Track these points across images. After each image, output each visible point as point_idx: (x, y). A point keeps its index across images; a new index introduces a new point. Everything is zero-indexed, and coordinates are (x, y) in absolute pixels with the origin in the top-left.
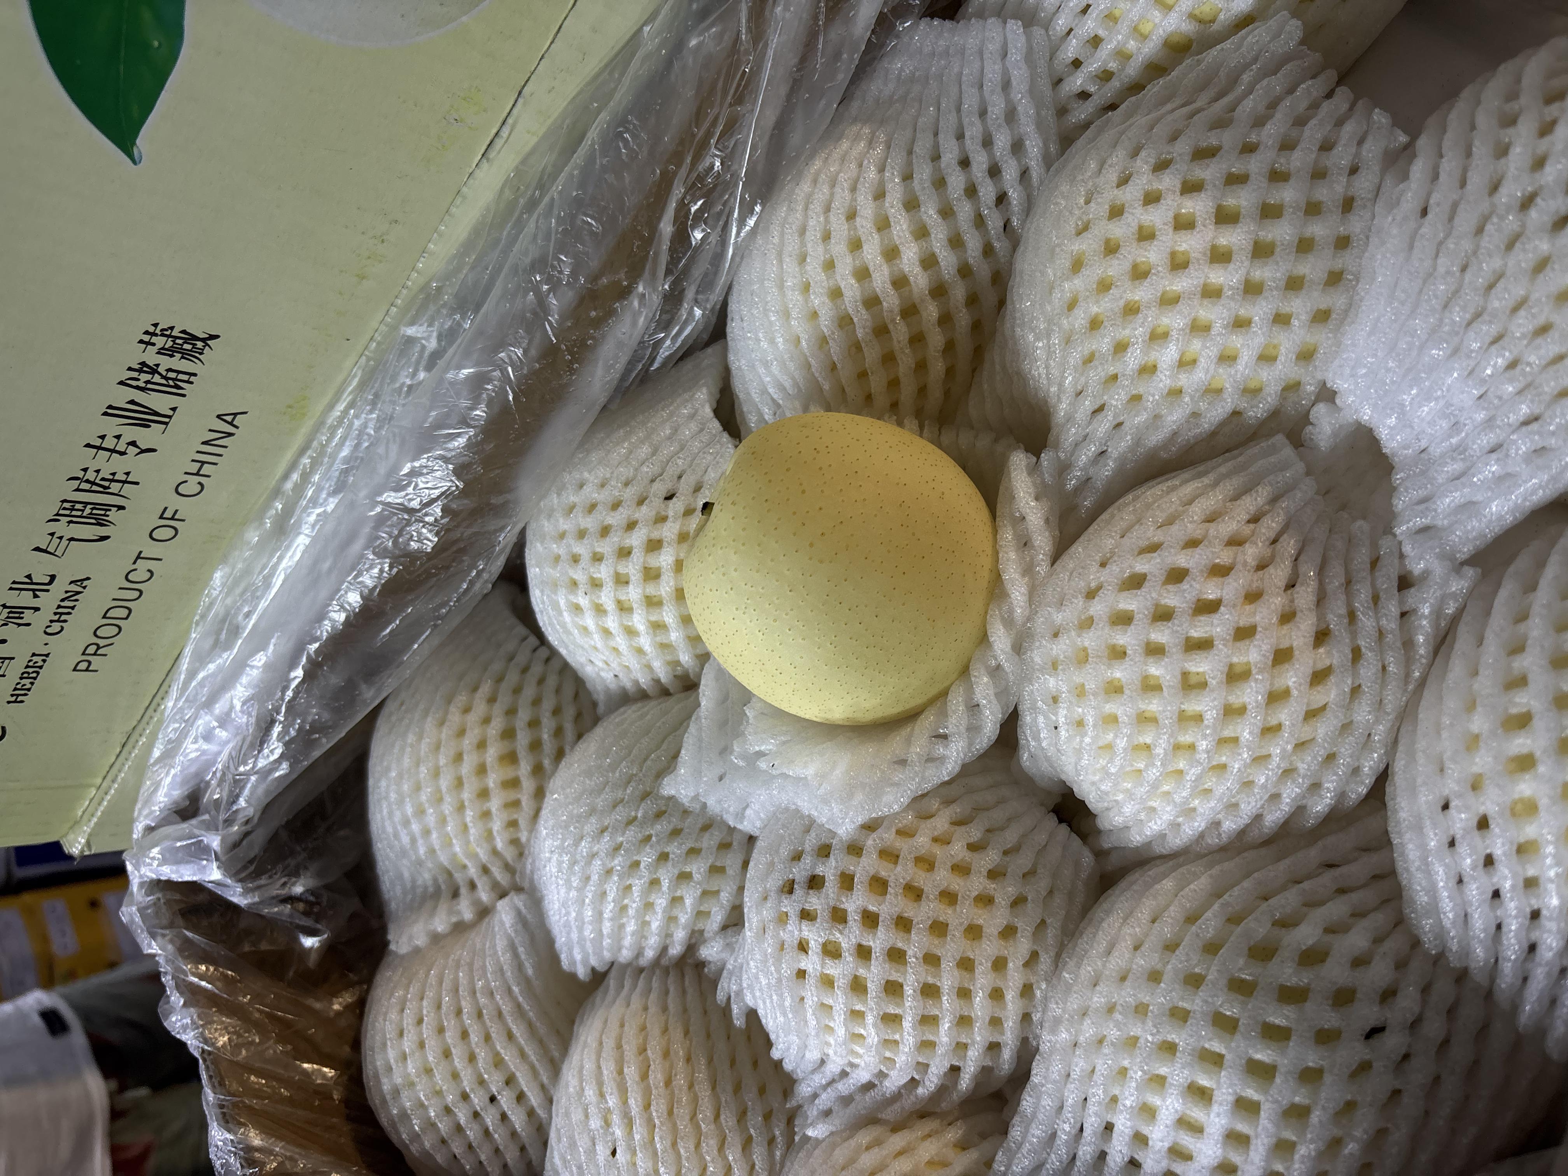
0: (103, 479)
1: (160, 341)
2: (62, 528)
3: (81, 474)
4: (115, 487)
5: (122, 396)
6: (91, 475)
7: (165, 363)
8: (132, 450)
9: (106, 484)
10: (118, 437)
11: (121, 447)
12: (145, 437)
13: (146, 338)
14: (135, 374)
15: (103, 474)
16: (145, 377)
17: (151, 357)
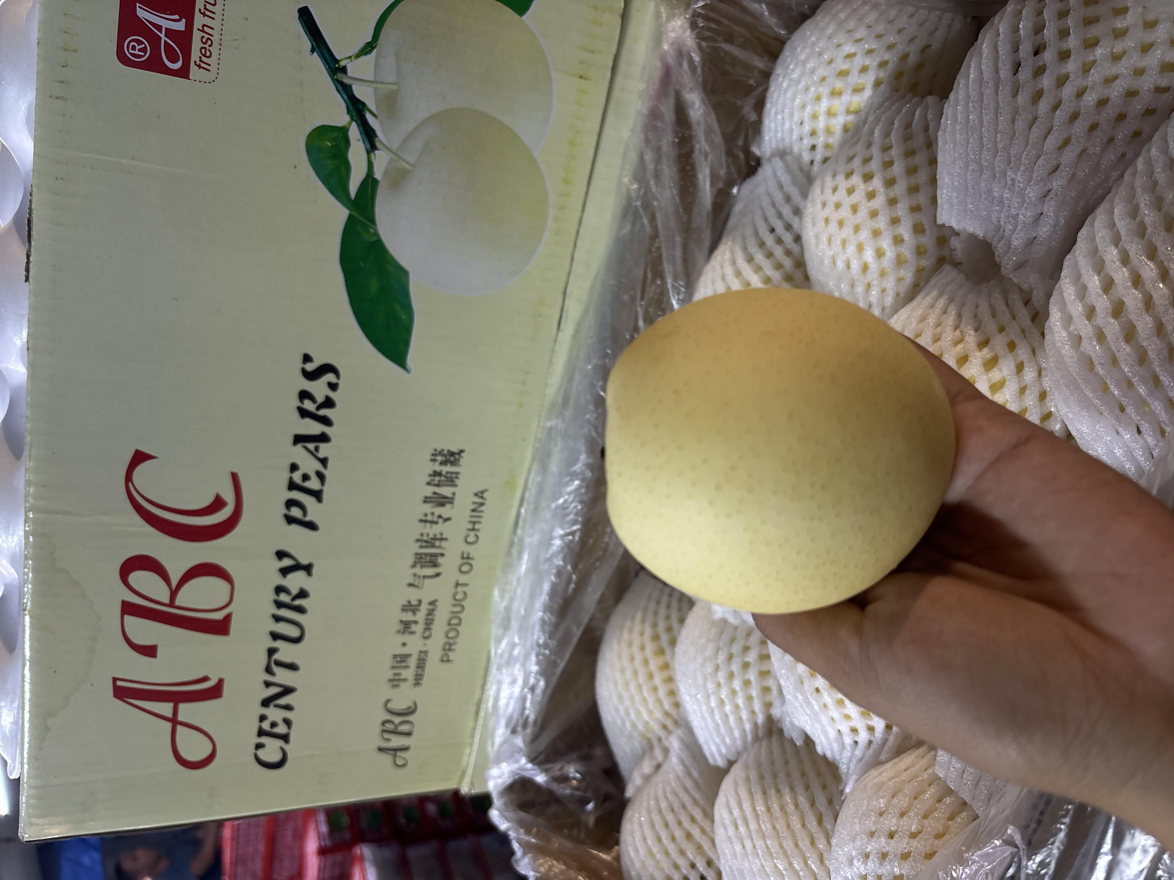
0: (432, 539)
1: (439, 458)
2: (418, 571)
3: (420, 538)
4: (437, 543)
5: (429, 491)
6: (425, 538)
7: (445, 469)
8: (440, 520)
9: (433, 541)
10: (433, 514)
11: (435, 519)
12: (445, 511)
13: (433, 458)
14: (433, 478)
15: (431, 536)
16: (437, 479)
17: (438, 468)
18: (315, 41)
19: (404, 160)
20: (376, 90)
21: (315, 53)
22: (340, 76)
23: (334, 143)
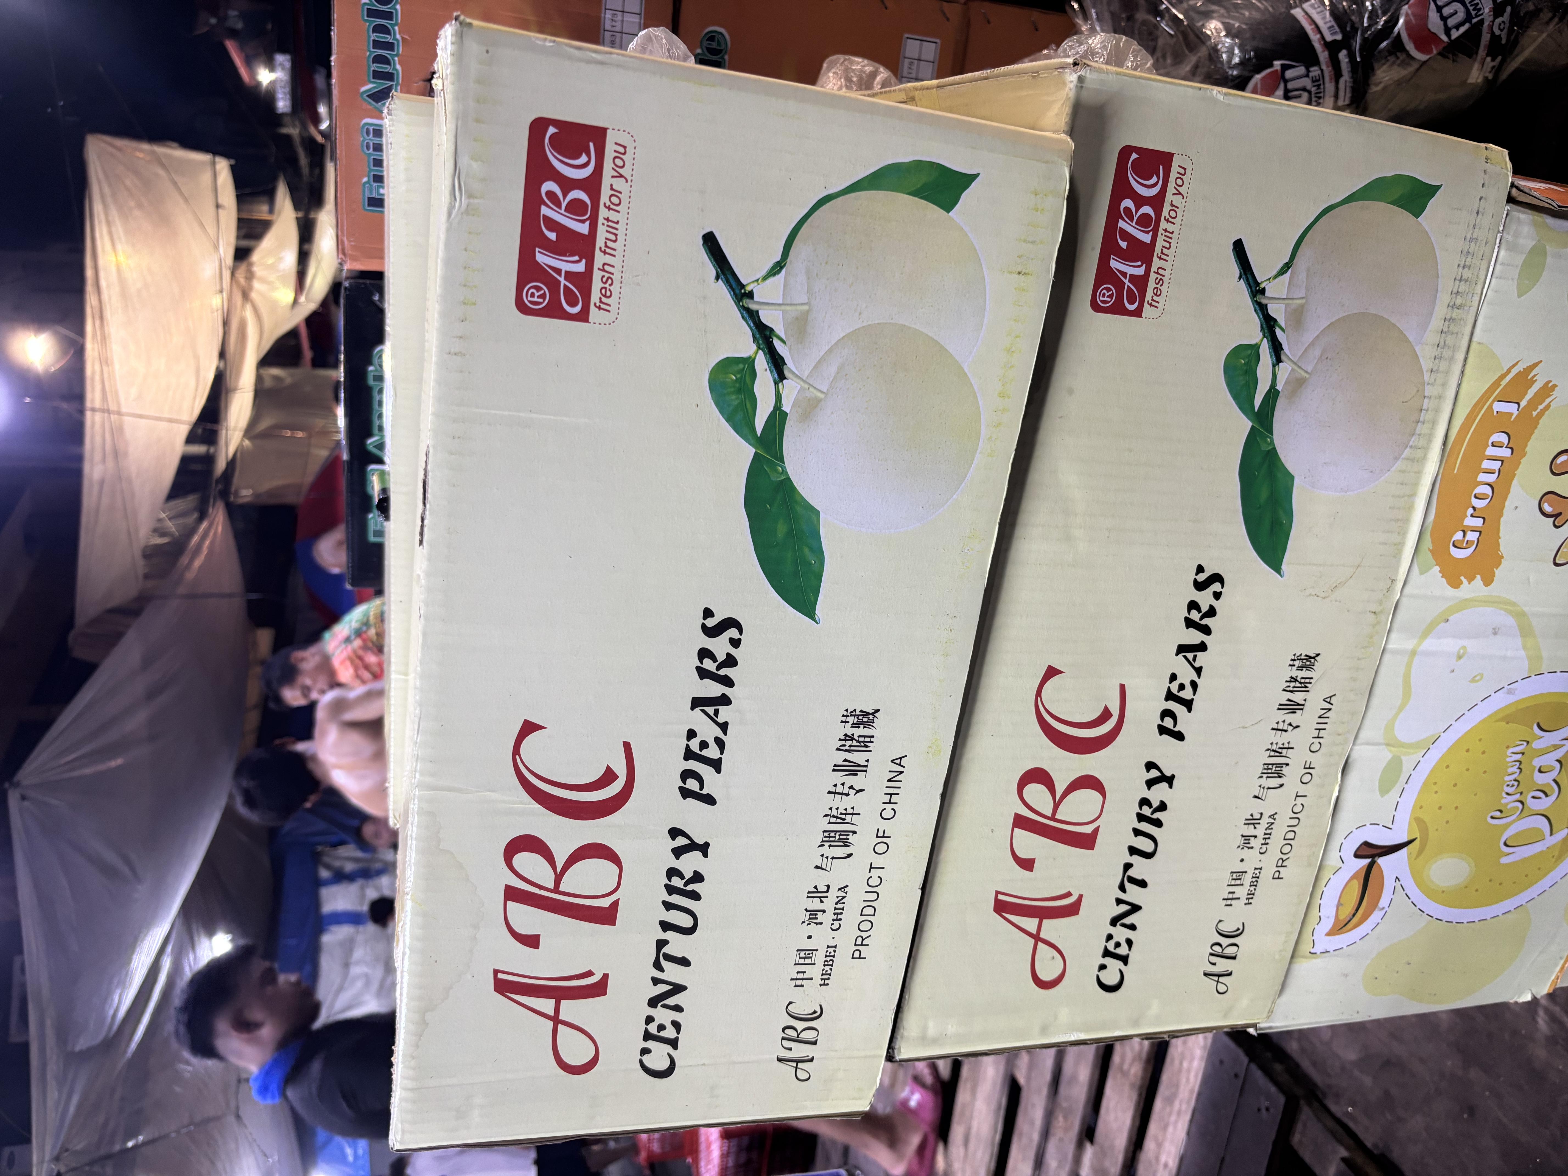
0: (841, 814)
2: (826, 850)
4: (848, 818)
5: (840, 758)
6: (834, 812)
7: (857, 732)
8: (852, 792)
9: (843, 817)
10: (843, 784)
11: (846, 791)
12: (857, 781)
13: (844, 719)
14: (843, 743)
15: (841, 810)
16: (848, 743)
17: (850, 731)
18: (719, 267)
19: (815, 388)
20: (784, 312)
21: (720, 280)
22: (746, 302)
23: (738, 376)
